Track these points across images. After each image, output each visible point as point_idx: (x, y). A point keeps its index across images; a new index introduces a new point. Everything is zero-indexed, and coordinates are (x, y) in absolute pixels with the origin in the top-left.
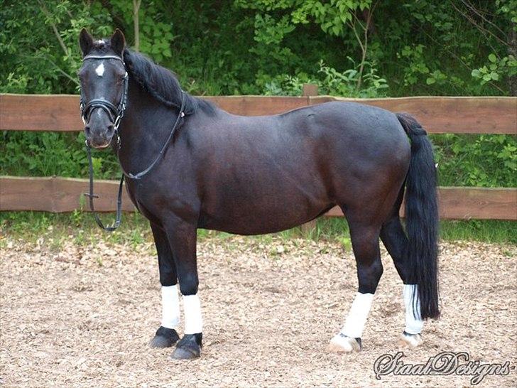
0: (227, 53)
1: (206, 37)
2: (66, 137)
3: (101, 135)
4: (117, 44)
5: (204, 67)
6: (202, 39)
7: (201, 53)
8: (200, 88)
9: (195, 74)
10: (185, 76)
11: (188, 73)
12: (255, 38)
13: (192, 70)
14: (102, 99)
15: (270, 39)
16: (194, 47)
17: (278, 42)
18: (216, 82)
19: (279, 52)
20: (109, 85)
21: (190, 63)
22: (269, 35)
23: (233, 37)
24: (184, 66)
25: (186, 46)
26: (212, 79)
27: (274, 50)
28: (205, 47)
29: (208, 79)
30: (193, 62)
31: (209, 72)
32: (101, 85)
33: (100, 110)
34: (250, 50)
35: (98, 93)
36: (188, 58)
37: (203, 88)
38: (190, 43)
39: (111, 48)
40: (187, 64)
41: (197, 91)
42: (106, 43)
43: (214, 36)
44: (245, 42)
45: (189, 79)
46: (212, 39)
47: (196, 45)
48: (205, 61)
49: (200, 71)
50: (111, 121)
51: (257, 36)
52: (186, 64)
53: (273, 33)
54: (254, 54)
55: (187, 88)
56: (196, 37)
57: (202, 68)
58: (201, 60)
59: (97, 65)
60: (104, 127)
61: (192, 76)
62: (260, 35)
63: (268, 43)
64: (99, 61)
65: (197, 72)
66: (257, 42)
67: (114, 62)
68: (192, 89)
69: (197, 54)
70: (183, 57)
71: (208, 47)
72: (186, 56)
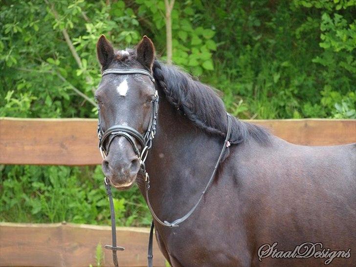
0: (285, 64)
1: (258, 45)
2: (80, 172)
3: (123, 170)
4: (144, 55)
5: (255, 82)
6: (252, 46)
7: (251, 64)
8: (249, 110)
9: (243, 92)
10: (231, 95)
11: (233, 90)
12: (321, 45)
13: (239, 87)
14: (125, 125)
15: (340, 45)
16: (241, 57)
17: (350, 49)
18: (270, 101)
19: (352, 62)
20: (133, 108)
21: (236, 77)
22: (339, 39)
23: (292, 44)
24: (229, 81)
25: (232, 56)
26: (265, 98)
27: (345, 60)
28: (256, 56)
29: (260, 98)
30: (241, 76)
31: (261, 88)
32: (123, 108)
33: (121, 139)
34: (314, 61)
35: (119, 118)
36: (234, 71)
37: (253, 109)
38: (236, 52)
39: (138, 60)
40: (233, 78)
41: (246, 114)
42: (131, 54)
43: (268, 43)
44: (307, 50)
45: (236, 97)
46: (265, 46)
47: (244, 54)
48: (257, 74)
49: (249, 87)
50: (136, 153)
51: (322, 41)
52: (231, 78)
53: (344, 38)
54: (319, 65)
55: (233, 109)
56: (245, 44)
57: (252, 83)
58: (250, 74)
59: (119, 82)
60: (126, 161)
61: (239, 94)
62: (327, 40)
63: (338, 50)
64: (121, 77)
65: (246, 90)
66: (323, 49)
67: (139, 78)
68: (239, 110)
69: (246, 67)
70: (228, 70)
71: (260, 56)
72: (231, 69)
